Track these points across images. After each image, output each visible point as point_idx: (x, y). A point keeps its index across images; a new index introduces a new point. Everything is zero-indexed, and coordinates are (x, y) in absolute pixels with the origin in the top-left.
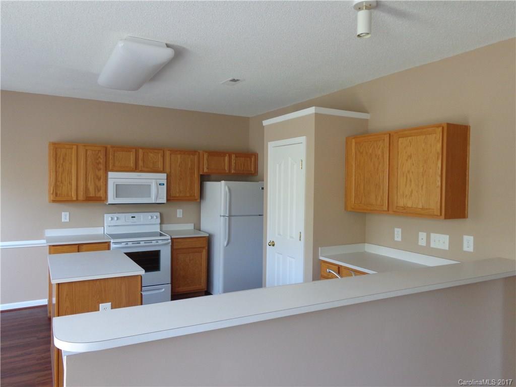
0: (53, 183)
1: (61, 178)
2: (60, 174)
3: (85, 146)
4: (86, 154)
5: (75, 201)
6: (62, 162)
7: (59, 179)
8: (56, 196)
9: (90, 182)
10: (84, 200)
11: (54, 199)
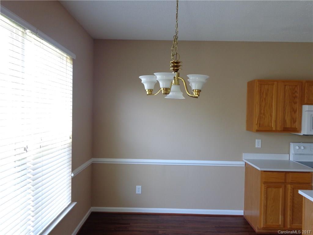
0: (258, 115)
1: (264, 111)
2: (263, 108)
3: (284, 82)
4: (285, 88)
5: (274, 131)
6: (265, 96)
7: (262, 111)
8: (260, 126)
9: (287, 114)
10: (281, 131)
11: (258, 129)
